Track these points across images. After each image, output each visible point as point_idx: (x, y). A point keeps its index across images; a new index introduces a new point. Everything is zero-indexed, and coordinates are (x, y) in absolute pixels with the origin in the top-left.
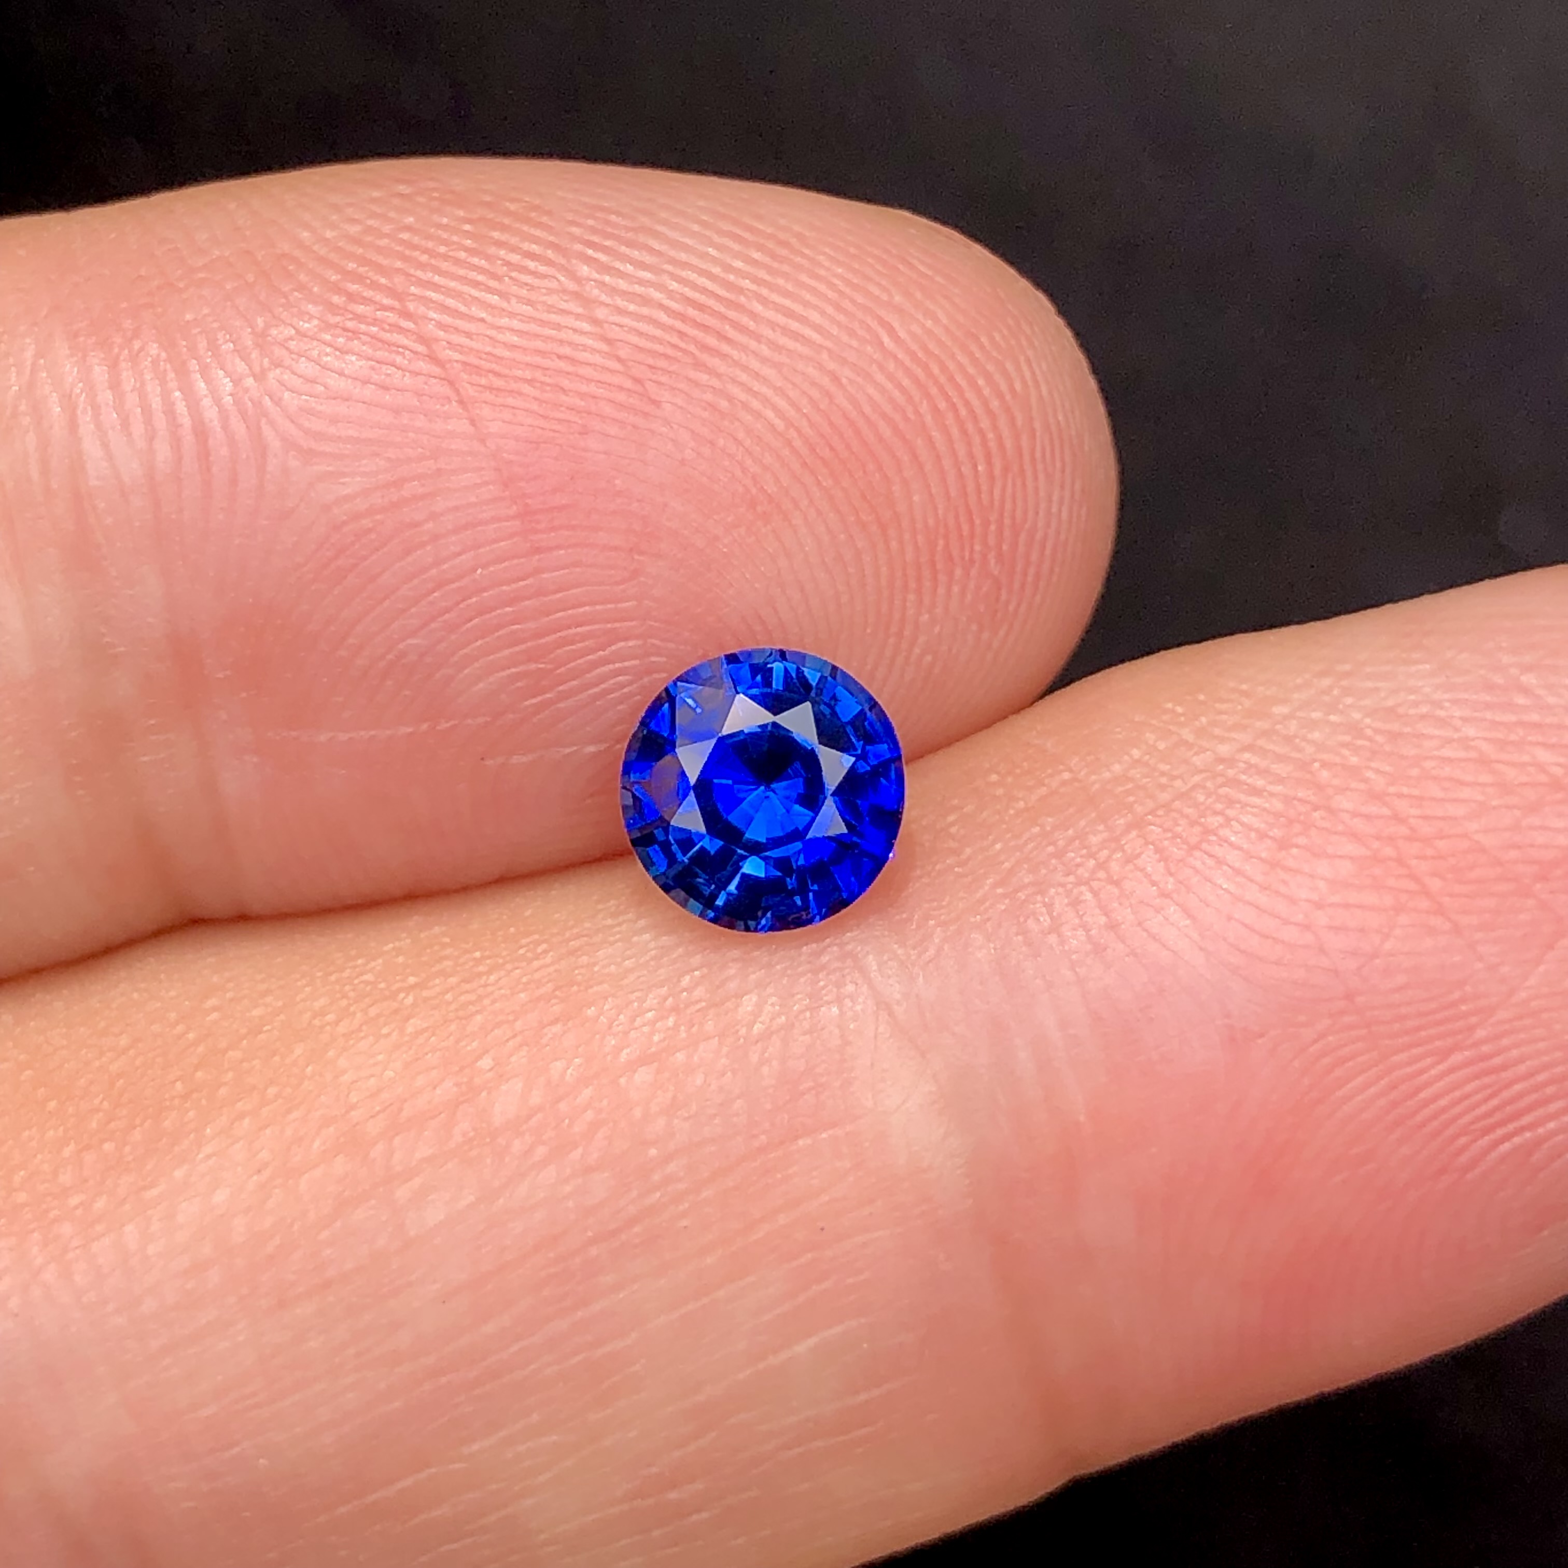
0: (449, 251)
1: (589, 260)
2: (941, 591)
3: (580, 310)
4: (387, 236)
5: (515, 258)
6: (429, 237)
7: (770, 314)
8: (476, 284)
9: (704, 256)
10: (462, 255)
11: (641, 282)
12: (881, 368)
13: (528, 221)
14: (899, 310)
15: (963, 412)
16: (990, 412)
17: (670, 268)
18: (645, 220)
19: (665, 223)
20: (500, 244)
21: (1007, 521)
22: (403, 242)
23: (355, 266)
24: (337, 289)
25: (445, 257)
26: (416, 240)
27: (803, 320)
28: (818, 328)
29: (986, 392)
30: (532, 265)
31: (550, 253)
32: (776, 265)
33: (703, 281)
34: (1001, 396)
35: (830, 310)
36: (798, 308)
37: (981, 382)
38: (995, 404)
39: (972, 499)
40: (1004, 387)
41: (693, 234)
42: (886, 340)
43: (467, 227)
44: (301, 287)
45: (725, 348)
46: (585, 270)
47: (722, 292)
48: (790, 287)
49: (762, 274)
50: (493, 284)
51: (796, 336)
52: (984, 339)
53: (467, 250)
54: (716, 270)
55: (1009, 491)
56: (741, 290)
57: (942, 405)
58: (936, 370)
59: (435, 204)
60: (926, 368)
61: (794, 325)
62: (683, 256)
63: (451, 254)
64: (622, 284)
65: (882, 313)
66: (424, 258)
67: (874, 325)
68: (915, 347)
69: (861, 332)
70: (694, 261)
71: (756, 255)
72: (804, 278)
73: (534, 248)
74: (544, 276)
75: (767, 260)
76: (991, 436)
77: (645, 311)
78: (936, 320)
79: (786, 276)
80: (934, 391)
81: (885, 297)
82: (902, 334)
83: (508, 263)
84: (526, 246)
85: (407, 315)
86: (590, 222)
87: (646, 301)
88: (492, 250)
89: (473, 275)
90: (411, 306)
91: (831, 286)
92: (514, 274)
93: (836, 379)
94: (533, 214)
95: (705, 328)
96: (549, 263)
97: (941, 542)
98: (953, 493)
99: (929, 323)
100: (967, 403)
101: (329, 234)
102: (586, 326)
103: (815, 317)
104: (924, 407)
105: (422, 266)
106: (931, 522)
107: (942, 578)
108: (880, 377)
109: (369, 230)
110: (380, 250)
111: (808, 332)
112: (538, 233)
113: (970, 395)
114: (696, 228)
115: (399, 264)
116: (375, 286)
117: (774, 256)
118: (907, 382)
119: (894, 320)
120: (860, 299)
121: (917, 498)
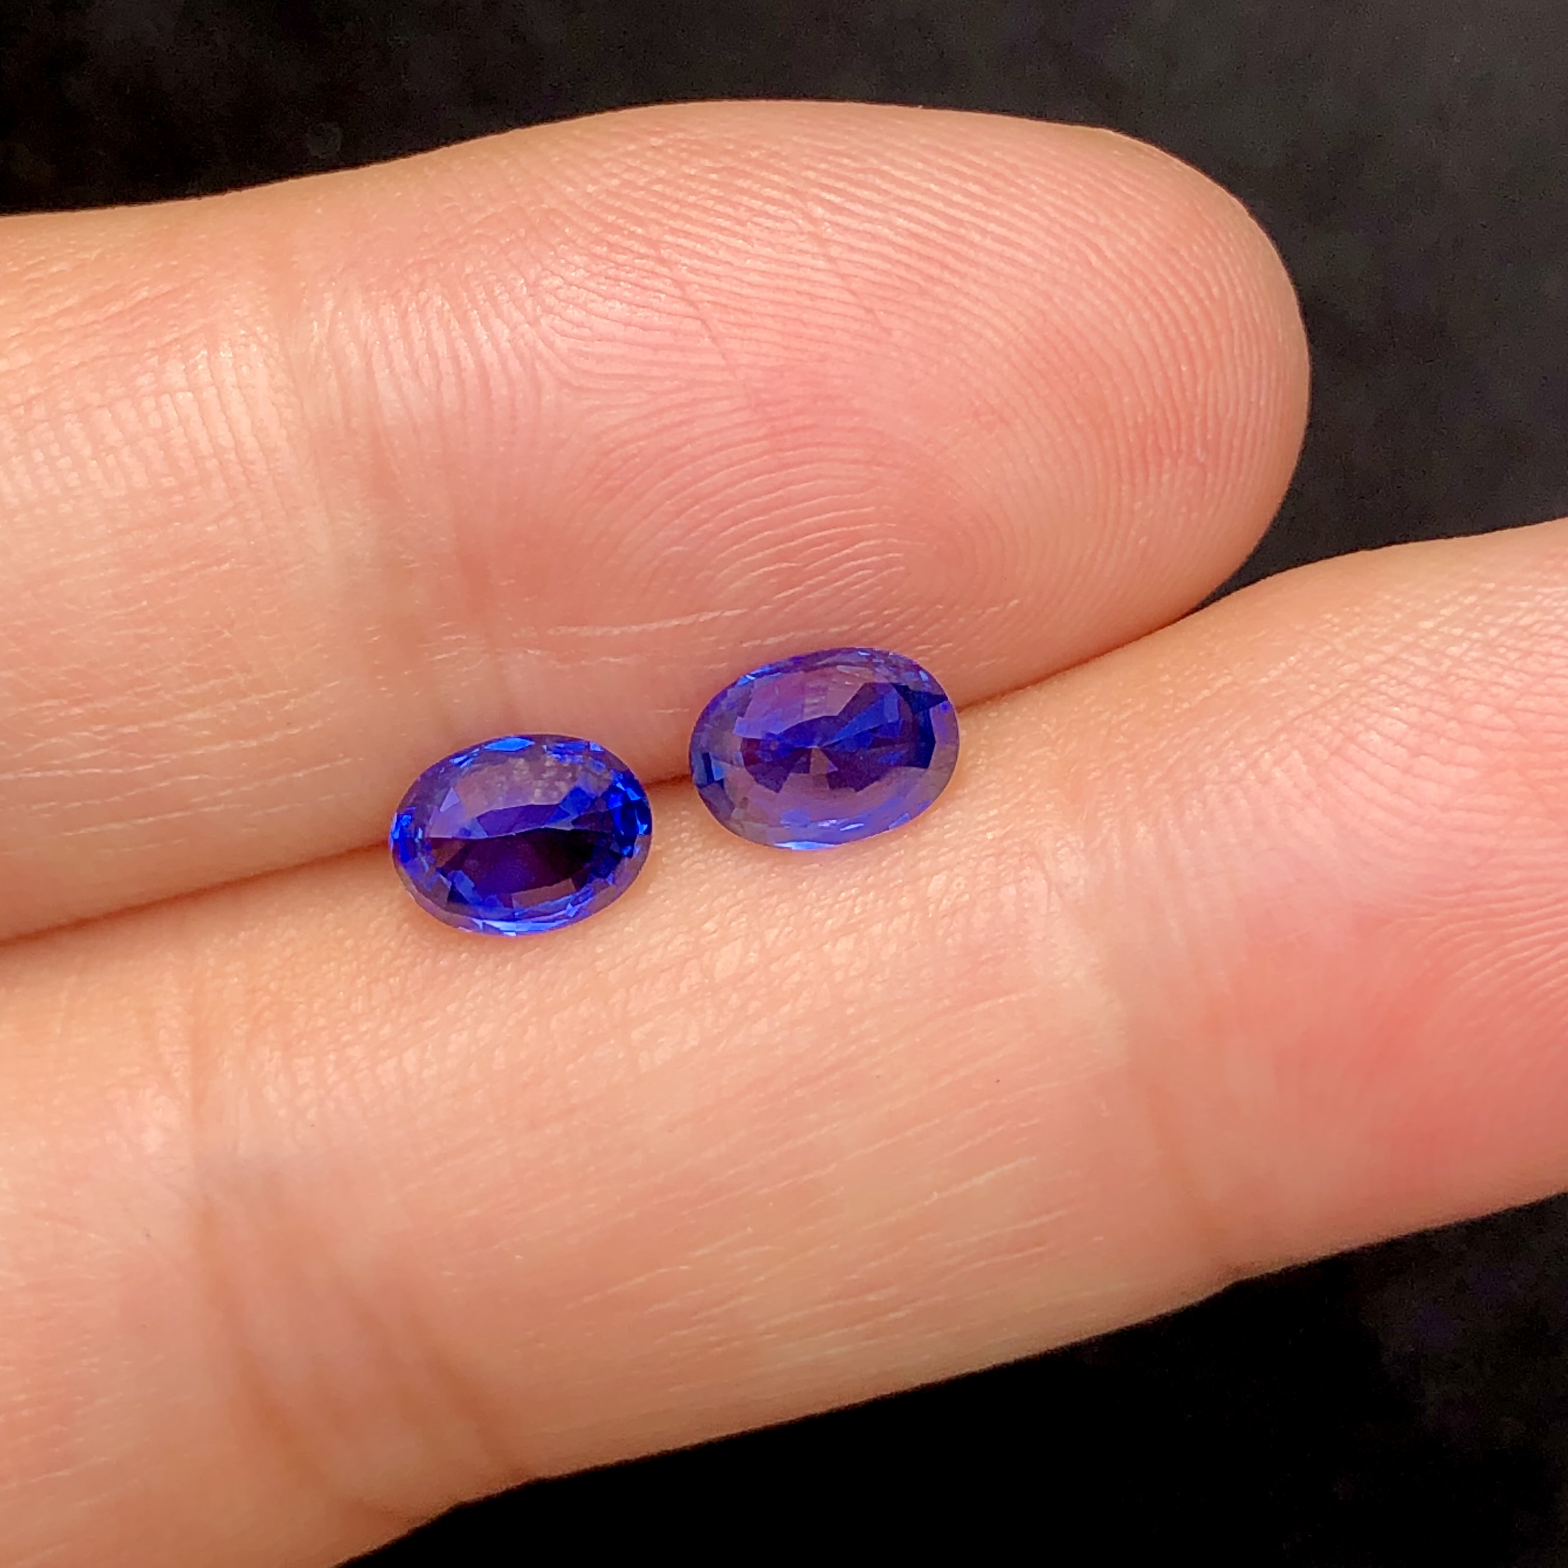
0: (698, 200)
1: (822, 202)
2: (1152, 479)
3: (816, 250)
4: (642, 189)
5: (757, 204)
6: (679, 188)
7: (988, 242)
8: (721, 229)
9: (927, 192)
10: (710, 203)
11: (871, 220)
12: (1091, 286)
13: (767, 167)
14: (1106, 231)
15: (1166, 319)
16: (1192, 319)
17: (895, 205)
18: (874, 162)
19: (892, 163)
20: (742, 191)
21: (1210, 413)
22: (656, 193)
23: (614, 218)
24: (599, 241)
25: (694, 206)
26: (668, 191)
27: (1018, 246)
28: (1031, 254)
29: (1188, 300)
30: (771, 209)
31: (788, 198)
32: (993, 197)
33: (927, 217)
34: (1200, 302)
35: (1042, 235)
36: (1013, 236)
37: (1182, 291)
38: (1195, 310)
39: (1177, 395)
40: (1202, 293)
41: (916, 172)
42: (1093, 259)
43: (714, 176)
44: (568, 240)
45: (947, 276)
46: (819, 211)
47: (943, 225)
48: (1005, 216)
49: (979, 206)
50: (738, 228)
51: (1012, 262)
52: (1184, 252)
53: (712, 197)
54: (939, 205)
55: (1211, 385)
56: (961, 223)
57: (1147, 316)
58: (1139, 283)
59: (684, 155)
60: (1132, 284)
61: (1009, 252)
62: (907, 194)
63: (699, 203)
64: (853, 223)
65: (1090, 235)
66: (675, 208)
67: (1083, 247)
68: (1120, 264)
69: (1072, 255)
70: (918, 197)
71: (974, 188)
72: (1017, 207)
73: (775, 194)
74: (782, 220)
75: (985, 194)
76: (1192, 339)
77: (875, 247)
78: (1140, 239)
79: (999, 206)
80: (1139, 303)
81: (1092, 220)
82: (1109, 254)
83: (750, 209)
84: (768, 192)
85: (662, 261)
86: (823, 166)
87: (875, 237)
88: (736, 198)
89: (721, 222)
90: (665, 253)
91: (1044, 214)
92: (755, 219)
93: (1049, 298)
94: (772, 161)
95: (929, 259)
96: (788, 207)
97: (1150, 437)
98: (1159, 392)
99: (1132, 241)
100: (1170, 312)
101: (591, 189)
102: (821, 263)
103: (1027, 242)
104: (1130, 318)
105: (675, 216)
106: (1140, 420)
107: (1153, 468)
108: (1089, 294)
109: (626, 183)
110: (635, 202)
111: (1022, 257)
112: (776, 178)
113: (1173, 304)
114: (920, 165)
115: (653, 215)
116: (632, 235)
117: (989, 188)
118: (1113, 297)
119: (1101, 241)
120: (1069, 223)
121: (1126, 399)
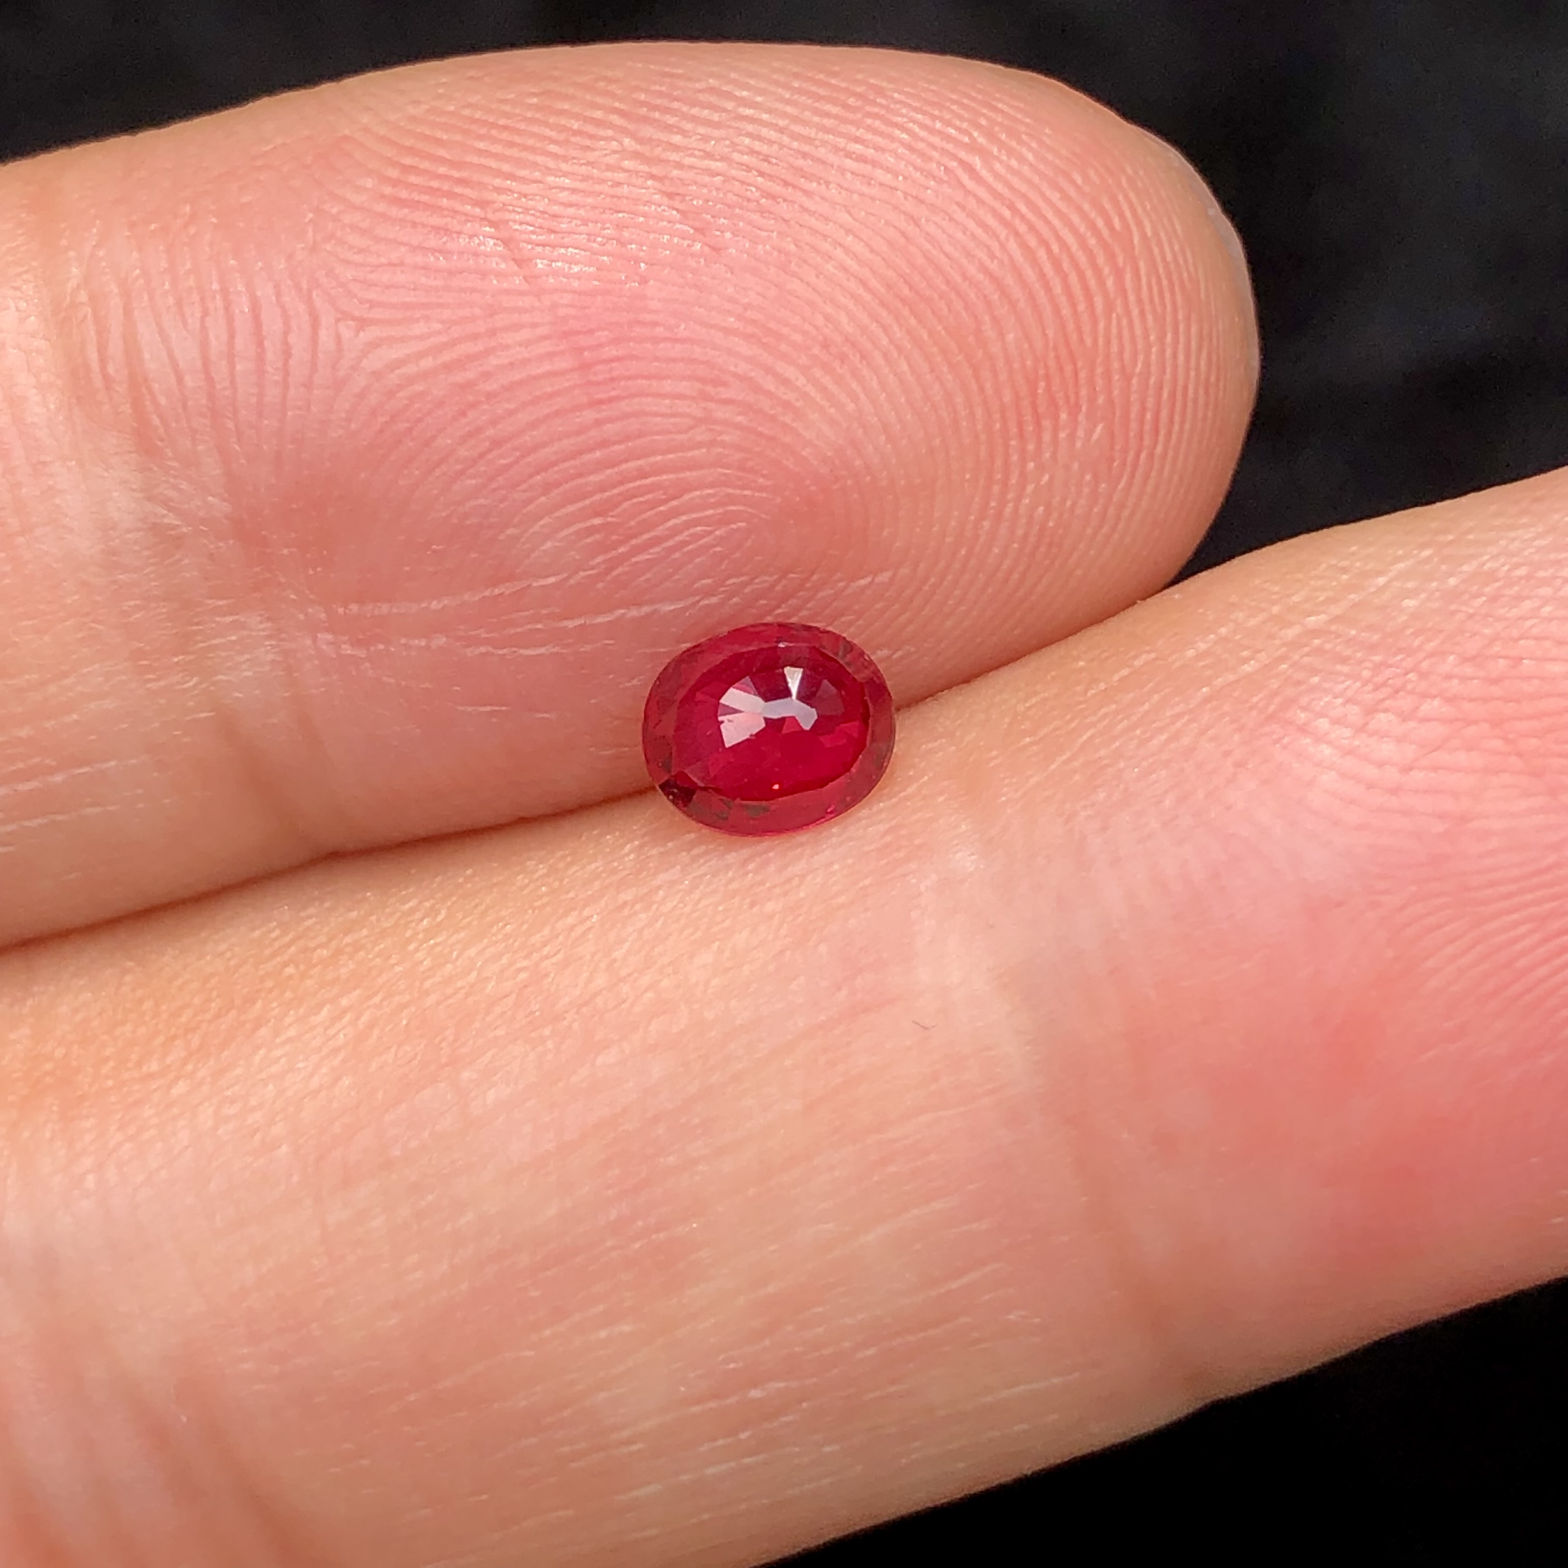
5: (575, 124)
6: (492, 112)
10: (523, 125)
12: (963, 207)
14: (981, 151)
15: (1055, 248)
21: (1116, 365)
29: (1082, 228)
34: (1097, 233)
37: (1075, 219)
38: (1092, 242)
39: (1074, 338)
40: (1100, 223)
52: (1076, 176)
55: (1114, 331)
57: (1033, 242)
60: (1012, 207)
65: (962, 154)
66: (482, 130)
67: (953, 166)
68: (999, 187)
69: (940, 174)
74: (604, 139)
76: (1089, 273)
78: (1022, 159)
80: (1022, 228)
81: (965, 139)
82: (984, 173)
93: (912, 219)
97: (1042, 384)
98: (1051, 333)
99: (1014, 163)
100: (1059, 238)
104: (1012, 245)
107: (1046, 423)
108: (960, 216)
118: (991, 221)
119: (977, 162)
120: (936, 140)
121: (1010, 337)
